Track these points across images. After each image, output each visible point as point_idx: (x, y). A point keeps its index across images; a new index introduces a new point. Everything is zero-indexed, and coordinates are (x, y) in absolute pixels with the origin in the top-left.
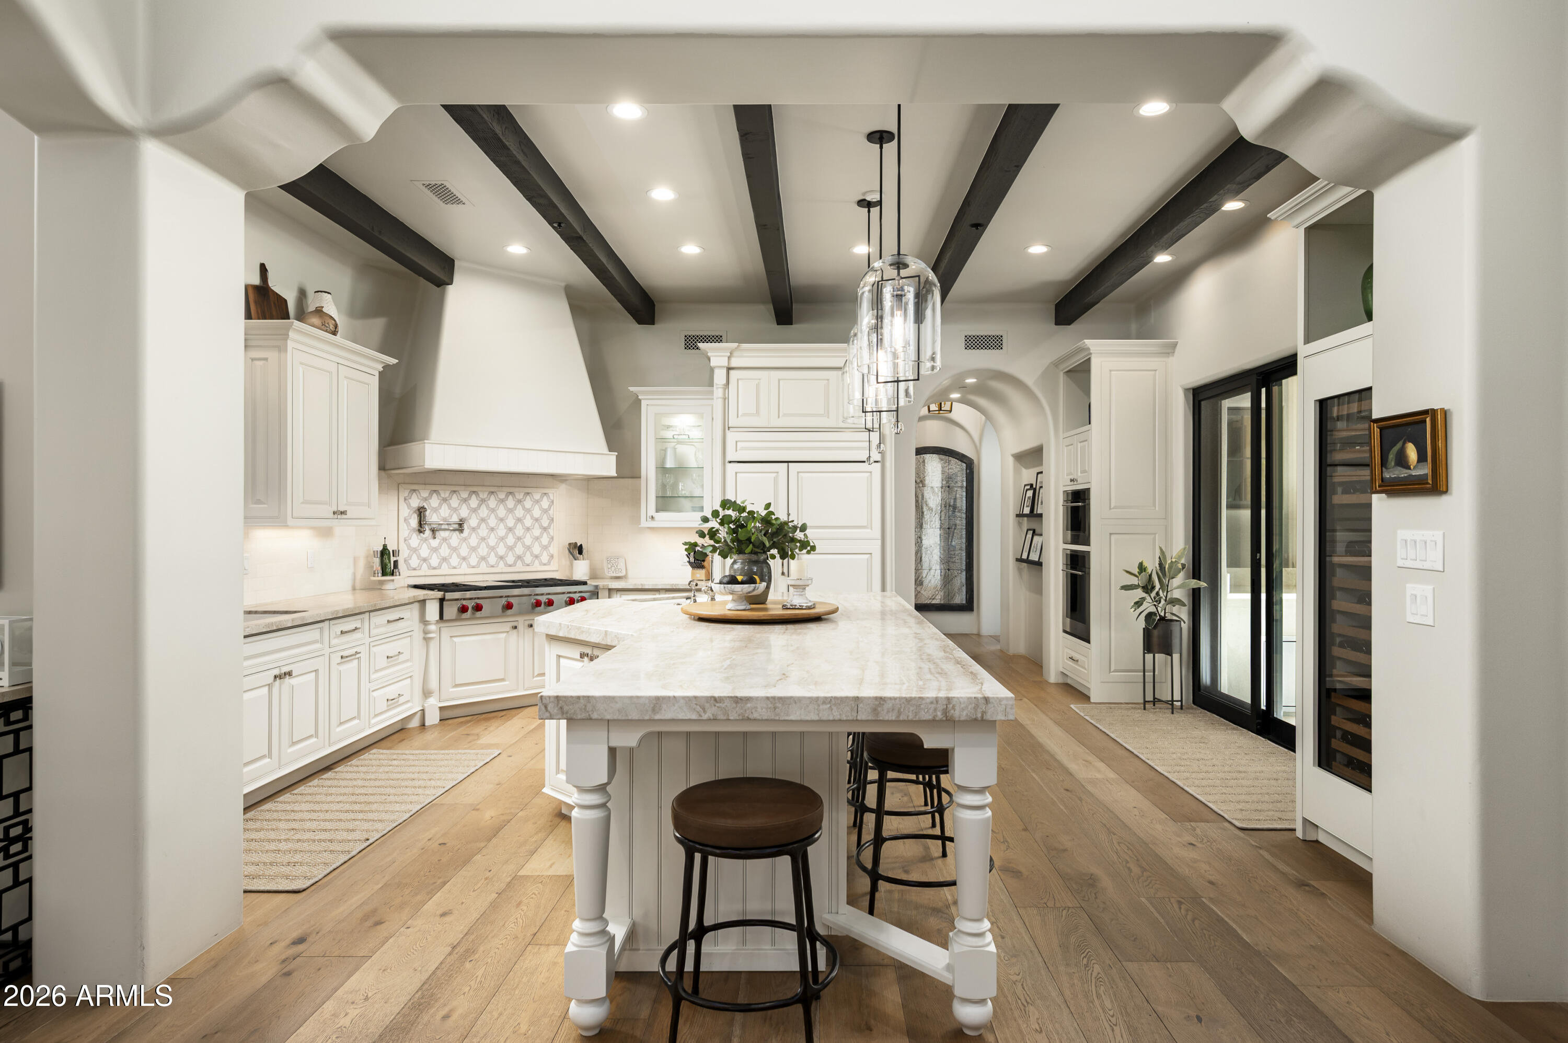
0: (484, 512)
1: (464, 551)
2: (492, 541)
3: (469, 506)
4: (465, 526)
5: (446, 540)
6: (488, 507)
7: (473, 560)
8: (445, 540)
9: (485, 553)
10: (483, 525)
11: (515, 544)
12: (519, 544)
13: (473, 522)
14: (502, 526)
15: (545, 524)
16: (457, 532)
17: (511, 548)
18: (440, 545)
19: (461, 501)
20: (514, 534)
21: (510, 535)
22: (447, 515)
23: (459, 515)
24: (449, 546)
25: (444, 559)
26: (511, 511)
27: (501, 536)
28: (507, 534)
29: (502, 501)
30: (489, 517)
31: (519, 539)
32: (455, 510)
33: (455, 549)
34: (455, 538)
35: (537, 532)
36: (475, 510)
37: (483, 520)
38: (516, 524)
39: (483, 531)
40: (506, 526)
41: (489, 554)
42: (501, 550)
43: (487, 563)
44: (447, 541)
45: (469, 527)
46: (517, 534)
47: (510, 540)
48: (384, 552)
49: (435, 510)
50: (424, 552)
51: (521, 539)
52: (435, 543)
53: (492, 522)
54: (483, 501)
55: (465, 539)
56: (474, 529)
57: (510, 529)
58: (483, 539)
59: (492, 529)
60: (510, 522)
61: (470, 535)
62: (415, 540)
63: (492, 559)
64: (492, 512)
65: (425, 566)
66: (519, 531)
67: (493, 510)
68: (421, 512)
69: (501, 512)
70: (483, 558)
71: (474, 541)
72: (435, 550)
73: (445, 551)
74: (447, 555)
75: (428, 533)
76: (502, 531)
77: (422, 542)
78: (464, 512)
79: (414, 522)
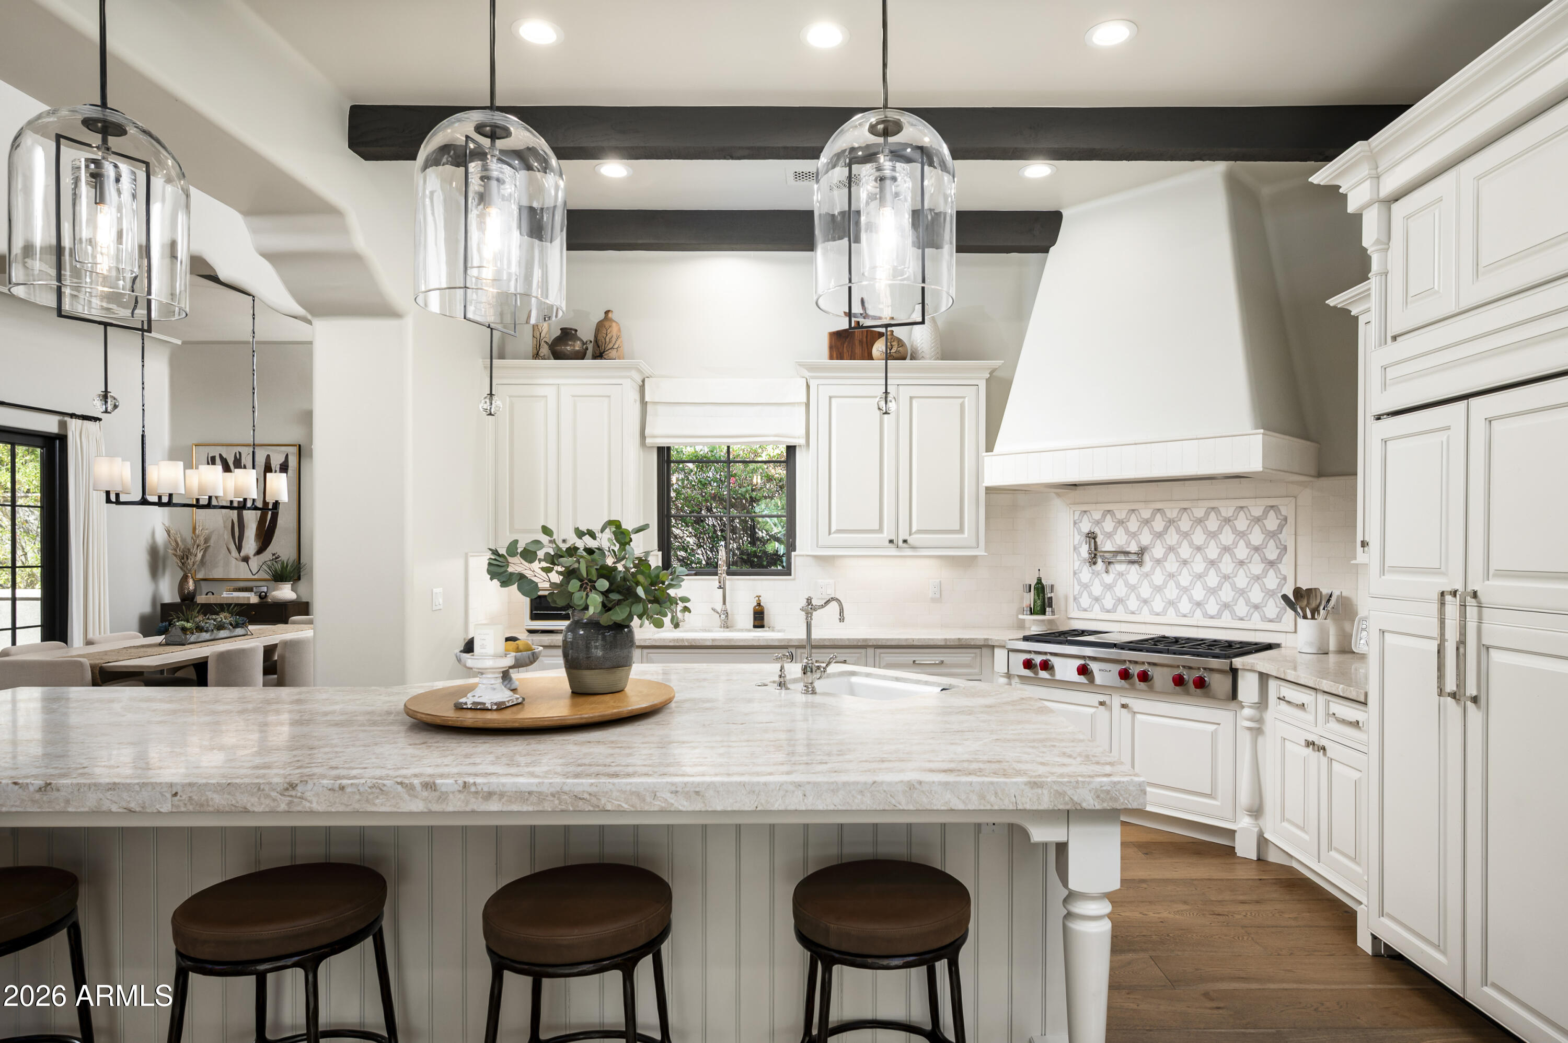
0: (1172, 537)
1: (1145, 591)
2: (1185, 579)
3: (1151, 530)
4: (1146, 557)
5: (1123, 575)
6: (1178, 530)
7: (1158, 605)
8: (1121, 574)
9: (1174, 597)
10: (1172, 556)
11: (1220, 586)
12: (1226, 586)
13: (1158, 551)
14: (1199, 557)
15: (1272, 556)
16: (1137, 566)
17: (1213, 591)
18: (1115, 581)
19: (1142, 522)
20: (1218, 570)
21: (1212, 572)
22: (1124, 542)
23: (1138, 542)
24: (1127, 583)
25: (1120, 601)
26: (1213, 535)
27: (1199, 572)
28: (1207, 570)
29: (1200, 521)
30: (1180, 544)
31: (1226, 577)
32: (1134, 535)
33: (1133, 588)
34: (1133, 573)
35: (1257, 568)
36: (1159, 536)
37: (1171, 549)
38: (1221, 556)
39: (1172, 565)
40: (1205, 558)
41: (1179, 598)
42: (1198, 593)
43: (1177, 610)
44: (1124, 577)
45: (1152, 558)
46: (1224, 571)
47: (1212, 579)
48: (1040, 588)
49: (1109, 536)
50: (1097, 589)
51: (1229, 578)
52: (1109, 579)
53: (1185, 551)
54: (1171, 522)
55: (1147, 575)
56: (1158, 562)
57: (1212, 563)
58: (1171, 576)
59: (1185, 562)
60: (1213, 552)
61: (1153, 569)
62: (1086, 574)
63: (1185, 606)
64: (1185, 537)
65: (1097, 607)
66: (1227, 565)
67: (1186, 535)
68: (1091, 537)
69: (1199, 537)
70: (1171, 603)
71: (1158, 578)
72: (1109, 587)
73: (1121, 590)
74: (1123, 595)
75: (1100, 565)
76: (1199, 566)
77: (1094, 576)
78: (1146, 538)
79: (1084, 550)
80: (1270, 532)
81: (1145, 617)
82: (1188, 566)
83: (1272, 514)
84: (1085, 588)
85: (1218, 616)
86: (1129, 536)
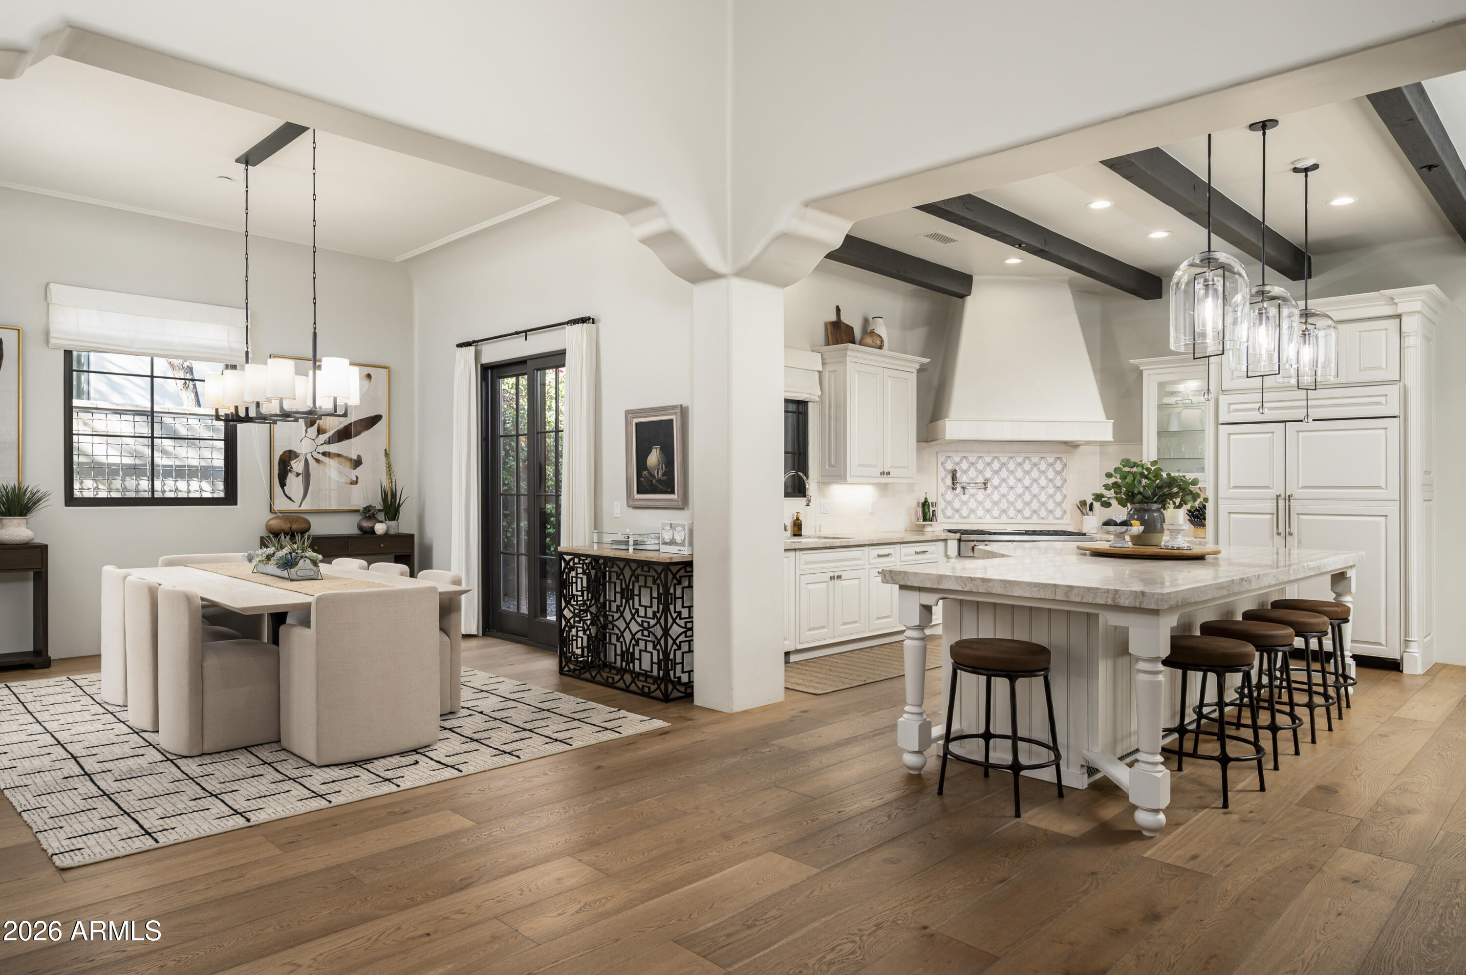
0: (1004, 473)
1: (988, 505)
2: (1011, 497)
3: (991, 469)
4: (989, 485)
6: (1007, 469)
7: (996, 513)
8: (973, 495)
9: (1006, 507)
10: (1004, 484)
11: (1031, 501)
12: (1035, 501)
13: (996, 481)
14: (1020, 485)
15: (1059, 484)
16: (982, 490)
17: (1027, 504)
18: (969, 499)
19: (986, 464)
20: (1030, 492)
21: (1027, 493)
22: (974, 476)
23: (984, 476)
24: (976, 501)
25: (972, 511)
26: (1027, 473)
27: (1019, 493)
28: (1024, 492)
29: (1020, 464)
30: (1009, 477)
31: (1035, 496)
32: (981, 472)
33: (980, 503)
34: (981, 495)
35: (1051, 490)
36: (997, 472)
37: (1004, 480)
38: (1031, 484)
39: (1004, 489)
40: (1023, 486)
41: (1008, 508)
42: (1019, 505)
43: (1008, 516)
44: (975, 497)
45: (992, 486)
46: (1033, 492)
47: (1027, 497)
48: (925, 504)
49: (965, 472)
50: (957, 504)
52: (965, 498)
53: (1012, 481)
54: (1003, 465)
55: (989, 495)
56: (996, 487)
57: (1027, 488)
58: (1004, 496)
59: (1012, 488)
60: (1027, 482)
61: (993, 492)
62: (949, 495)
63: (1012, 512)
64: (1011, 474)
65: (957, 515)
66: (1035, 489)
67: (1012, 472)
68: (954, 473)
69: (1019, 473)
70: (1004, 511)
71: (996, 497)
72: (965, 503)
73: (972, 504)
74: (974, 507)
75: (959, 490)
76: (1020, 490)
77: (955, 497)
78: (988, 474)
79: (948, 481)
80: (1058, 471)
81: (988, 519)
82: (1014, 490)
83: (1058, 461)
84: (949, 504)
85: (1030, 517)
86: (978, 472)
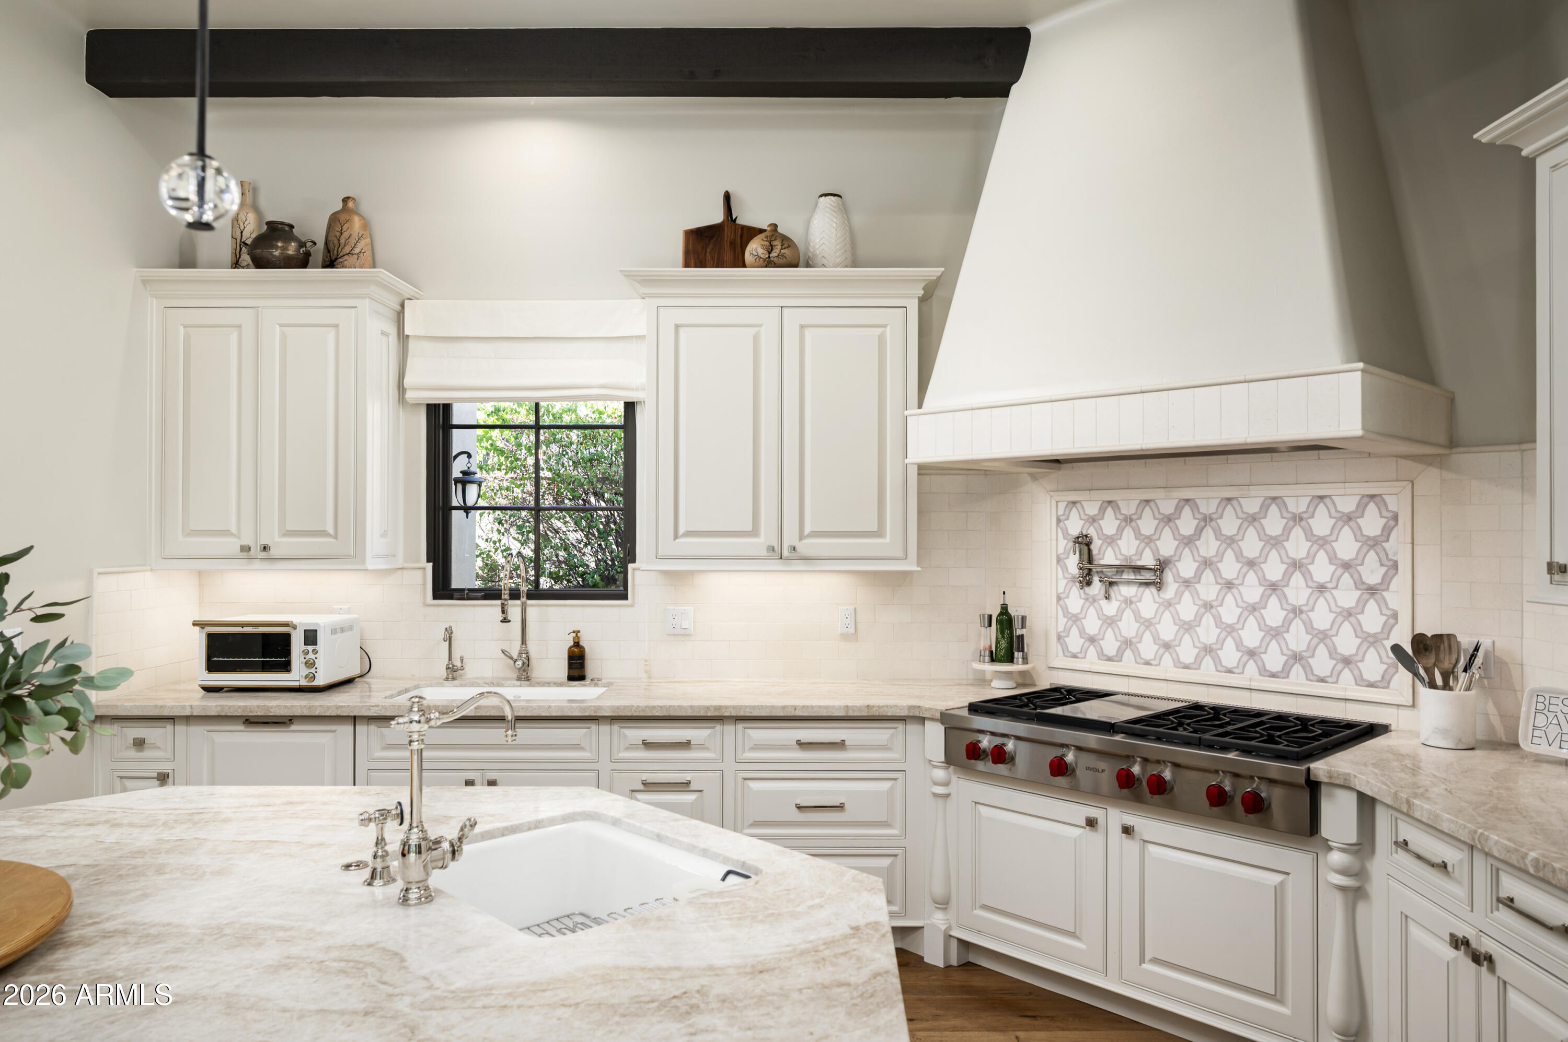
0: (1208, 545)
1: (1167, 630)
2: (1229, 612)
3: (1176, 532)
4: (1169, 576)
5: (1131, 602)
6: (1218, 533)
7: (1187, 653)
8: (1128, 602)
9: (1212, 640)
10: (1208, 575)
11: (1286, 626)
12: (1297, 626)
13: (1186, 567)
14: (1251, 577)
15: (1373, 578)
16: (1153, 589)
17: (1275, 633)
18: (1120, 612)
19: (1161, 520)
20: (1283, 598)
21: (1273, 601)
22: (1133, 552)
23: (1155, 551)
24: (1138, 616)
25: (1128, 643)
26: (1275, 542)
27: (1252, 601)
28: (1265, 599)
29: (1253, 519)
30: (1220, 555)
31: (1297, 611)
32: (1148, 541)
33: (1148, 624)
34: (1148, 600)
35: (1347, 597)
36: (1189, 542)
37: (1207, 563)
38: (1287, 576)
39: (1208, 589)
40: (1262, 580)
41: (1221, 642)
42: (1251, 636)
43: (1217, 661)
44: (1133, 606)
45: (1177, 577)
46: (1292, 600)
47: (1274, 614)
49: (1111, 541)
50: (1092, 625)
51: (1301, 612)
52: (1110, 608)
53: (1229, 567)
54: (1207, 520)
55: (1169, 604)
56: (1187, 583)
57: (1274, 587)
58: (1208, 606)
59: (1229, 585)
60: (1274, 569)
61: (1179, 595)
62: (1075, 600)
63: (1230, 655)
64: (1229, 545)
65: (1092, 651)
66: (1298, 592)
67: (1230, 541)
68: (1084, 543)
69: (1251, 545)
70: (1208, 650)
71: (1187, 609)
72: (1110, 622)
73: (1128, 626)
74: (1133, 634)
75: (1097, 587)
76: (1252, 591)
77: (1087, 604)
78: (1167, 546)
79: (1073, 563)
80: (1369, 538)
81: (1167, 668)
82: (1235, 591)
83: (1372, 508)
84: (1075, 622)
85: (1284, 673)
86: (1143, 541)
